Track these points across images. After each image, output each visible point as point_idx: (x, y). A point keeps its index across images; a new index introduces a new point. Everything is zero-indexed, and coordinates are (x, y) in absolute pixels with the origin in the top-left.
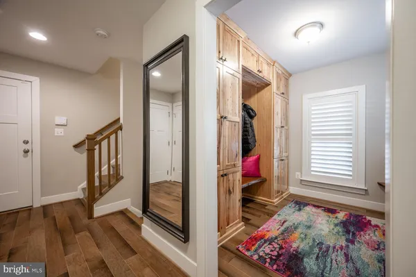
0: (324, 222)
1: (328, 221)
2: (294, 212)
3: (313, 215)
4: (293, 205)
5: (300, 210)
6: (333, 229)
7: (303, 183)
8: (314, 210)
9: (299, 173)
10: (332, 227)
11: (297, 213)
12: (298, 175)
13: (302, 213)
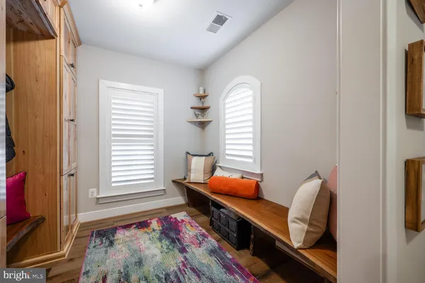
0: (148, 242)
1: (150, 239)
2: (106, 252)
3: (131, 241)
4: (98, 241)
5: (111, 243)
6: (162, 247)
7: (99, 202)
8: (128, 233)
9: (94, 190)
10: (159, 244)
11: (111, 251)
12: (93, 193)
13: (118, 246)
